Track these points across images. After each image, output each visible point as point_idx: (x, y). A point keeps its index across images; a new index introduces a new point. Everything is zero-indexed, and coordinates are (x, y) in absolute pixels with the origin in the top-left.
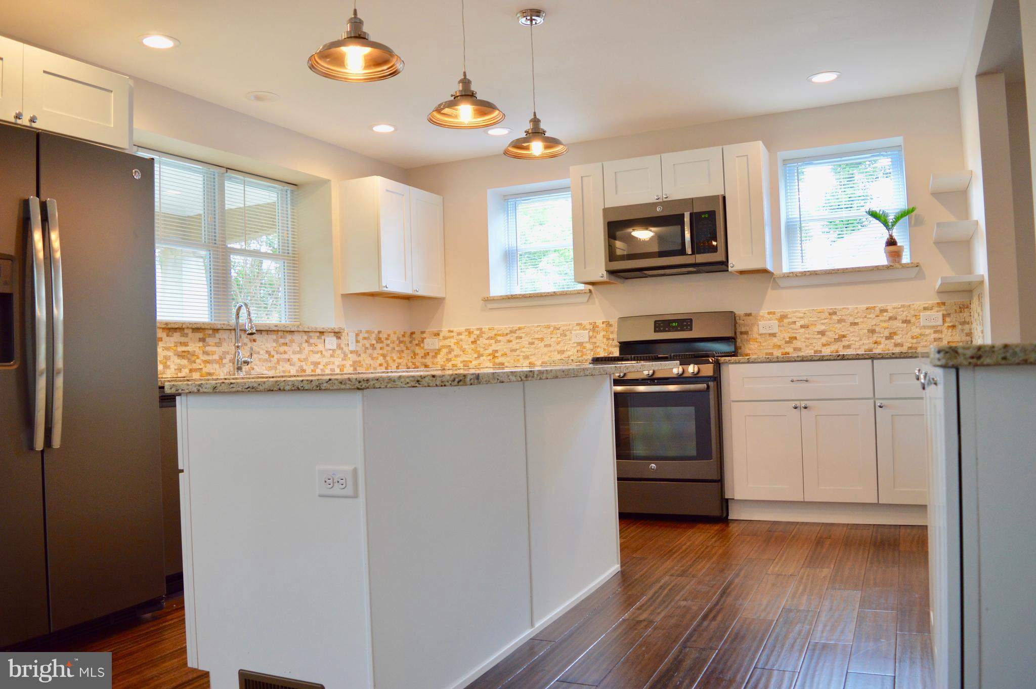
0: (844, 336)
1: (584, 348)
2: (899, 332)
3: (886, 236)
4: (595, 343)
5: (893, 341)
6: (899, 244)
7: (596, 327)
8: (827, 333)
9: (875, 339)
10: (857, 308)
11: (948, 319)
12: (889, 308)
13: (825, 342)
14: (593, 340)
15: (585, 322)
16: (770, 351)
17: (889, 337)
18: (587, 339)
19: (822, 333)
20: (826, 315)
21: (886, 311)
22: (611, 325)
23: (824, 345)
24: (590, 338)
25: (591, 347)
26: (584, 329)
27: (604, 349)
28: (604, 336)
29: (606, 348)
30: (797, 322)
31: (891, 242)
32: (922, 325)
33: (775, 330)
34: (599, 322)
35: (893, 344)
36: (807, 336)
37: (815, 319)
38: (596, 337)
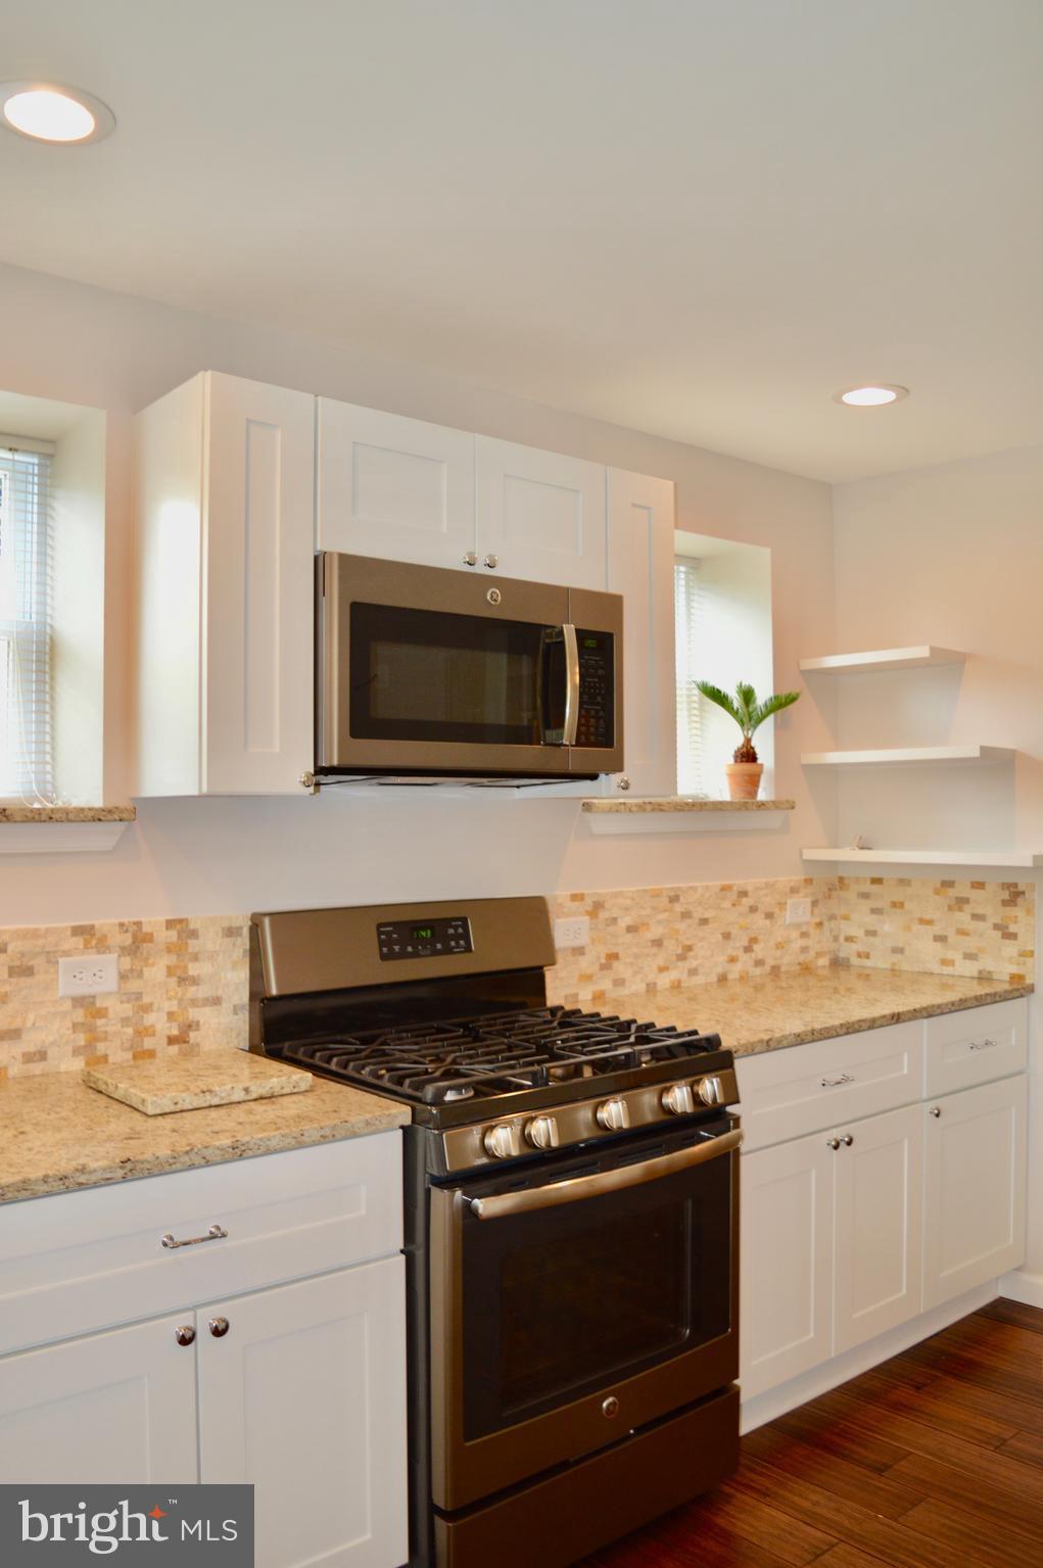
0: (689, 948)
1: (101, 1013)
2: (760, 937)
3: (737, 740)
4: (139, 996)
5: (753, 955)
6: (759, 761)
7: (144, 940)
8: (666, 943)
9: (730, 952)
10: (707, 888)
11: (816, 911)
12: (750, 888)
13: (662, 964)
14: (134, 985)
15: (104, 922)
16: (575, 991)
17: (748, 949)
18: (110, 982)
19: (658, 943)
20: (665, 900)
21: (743, 894)
22: (194, 934)
23: (662, 970)
24: (123, 977)
25: (127, 1009)
26: (102, 946)
27: (171, 1016)
28: (170, 971)
29: (175, 1009)
30: (619, 920)
31: (747, 755)
32: (787, 922)
33: (583, 940)
34: (154, 921)
35: (752, 963)
36: (635, 950)
37: (648, 911)
38: (140, 975)
